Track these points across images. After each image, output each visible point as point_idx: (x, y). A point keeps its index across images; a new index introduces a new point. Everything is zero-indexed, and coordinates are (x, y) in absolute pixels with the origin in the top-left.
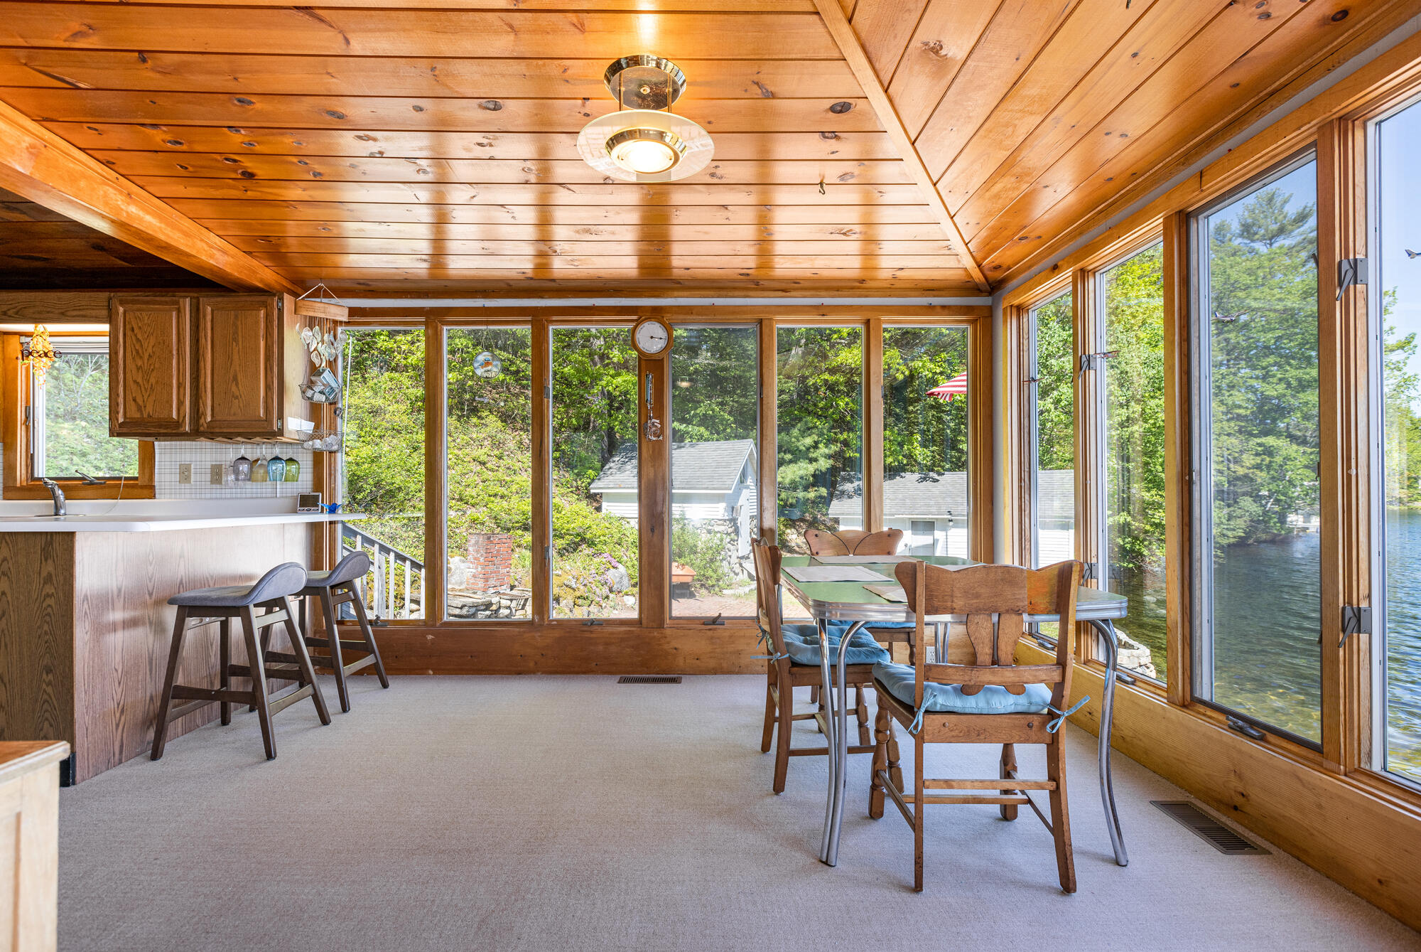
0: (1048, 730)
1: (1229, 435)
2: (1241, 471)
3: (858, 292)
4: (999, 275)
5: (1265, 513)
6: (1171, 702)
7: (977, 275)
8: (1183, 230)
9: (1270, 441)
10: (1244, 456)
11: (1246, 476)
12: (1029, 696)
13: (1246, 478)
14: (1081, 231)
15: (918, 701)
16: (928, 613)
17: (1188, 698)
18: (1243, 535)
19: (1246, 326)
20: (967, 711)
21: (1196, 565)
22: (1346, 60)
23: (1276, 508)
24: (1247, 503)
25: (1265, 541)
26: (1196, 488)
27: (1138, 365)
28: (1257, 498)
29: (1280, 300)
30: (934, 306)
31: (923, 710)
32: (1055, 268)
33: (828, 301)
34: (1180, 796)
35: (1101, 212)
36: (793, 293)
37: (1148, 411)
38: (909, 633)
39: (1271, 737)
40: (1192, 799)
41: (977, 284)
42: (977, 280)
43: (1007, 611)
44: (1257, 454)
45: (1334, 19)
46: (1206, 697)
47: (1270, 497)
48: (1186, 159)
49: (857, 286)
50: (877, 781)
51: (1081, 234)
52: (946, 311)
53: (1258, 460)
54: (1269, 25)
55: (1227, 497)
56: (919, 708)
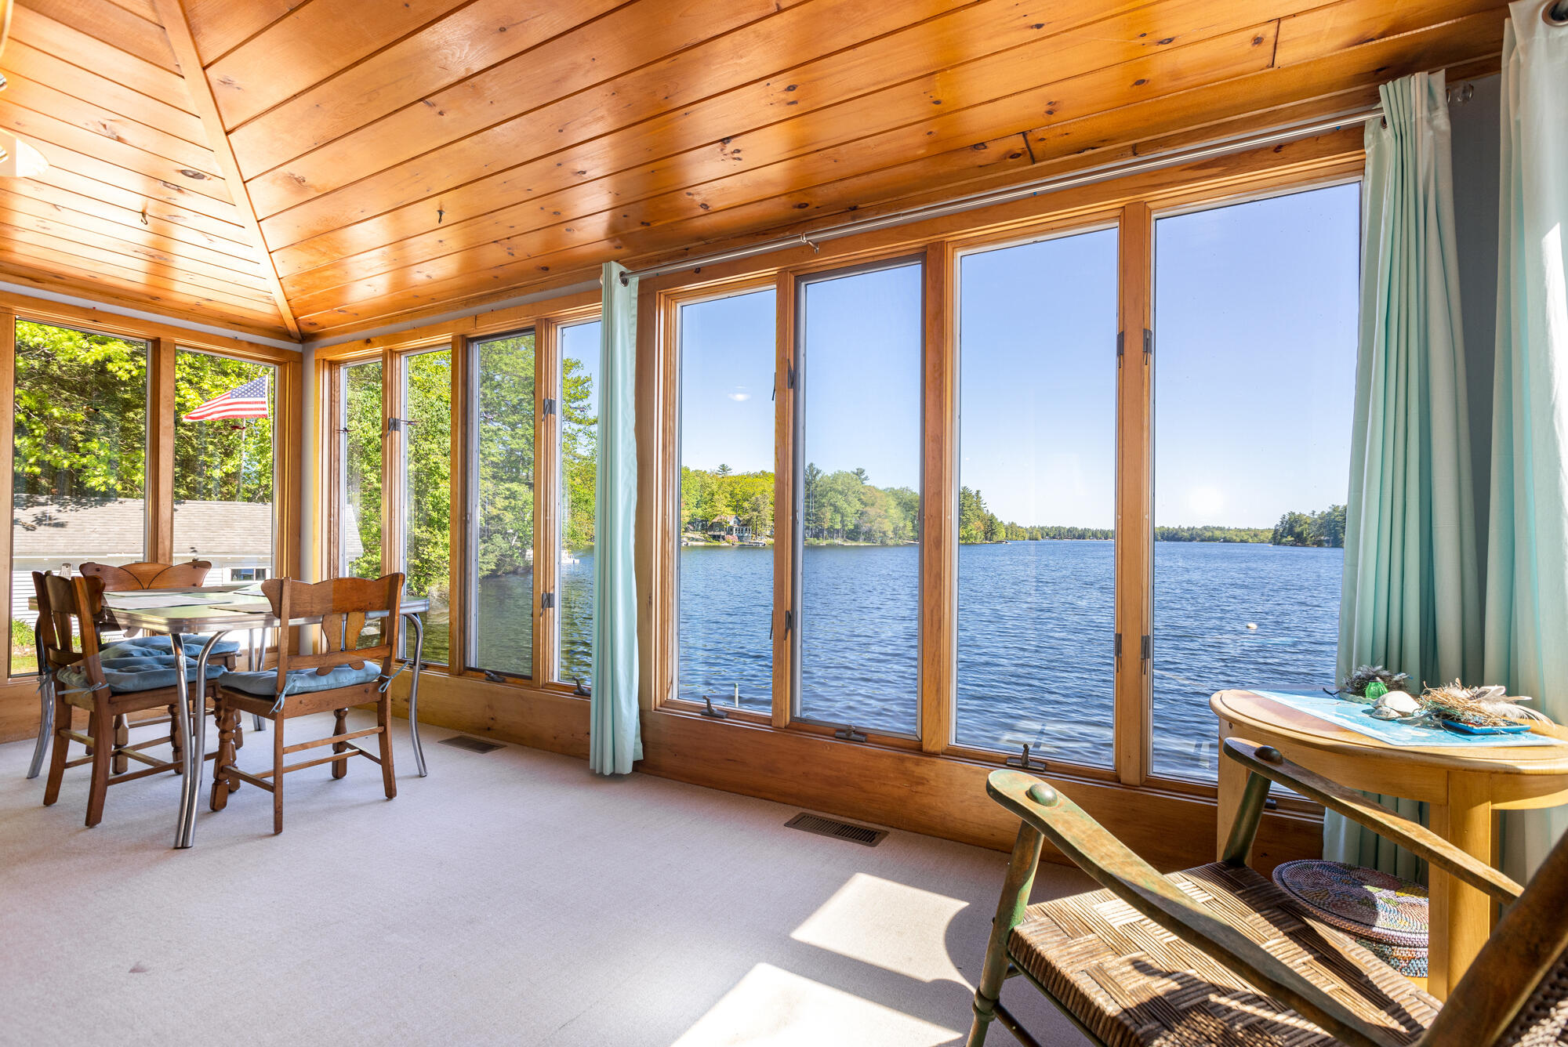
0: (380, 690)
1: (485, 479)
2: (495, 512)
3: (146, 306)
4: (313, 330)
5: (511, 548)
6: (451, 674)
7: (291, 325)
8: (465, 348)
9: (514, 486)
10: (497, 499)
11: (498, 516)
12: (366, 670)
13: (498, 518)
14: (391, 320)
15: (280, 687)
16: (291, 617)
17: (462, 668)
18: (494, 567)
19: (499, 385)
20: (320, 688)
21: (469, 578)
22: (546, 289)
23: (519, 544)
24: (498, 539)
25: (510, 573)
26: (469, 525)
27: (413, 407)
28: (505, 535)
29: (523, 368)
30: (241, 341)
31: (285, 692)
32: (368, 341)
33: (101, 306)
34: (456, 734)
35: (408, 313)
36: (46, 285)
37: (421, 452)
38: (226, 657)
39: (508, 679)
40: (464, 734)
41: (289, 331)
42: (290, 329)
43: (354, 610)
44: (506, 498)
45: (542, 268)
46: (473, 666)
47: (514, 534)
48: (467, 303)
49: (150, 300)
50: (221, 776)
51: (391, 322)
52: (254, 349)
53: (507, 503)
54: (512, 259)
55: (486, 535)
56: (282, 692)
